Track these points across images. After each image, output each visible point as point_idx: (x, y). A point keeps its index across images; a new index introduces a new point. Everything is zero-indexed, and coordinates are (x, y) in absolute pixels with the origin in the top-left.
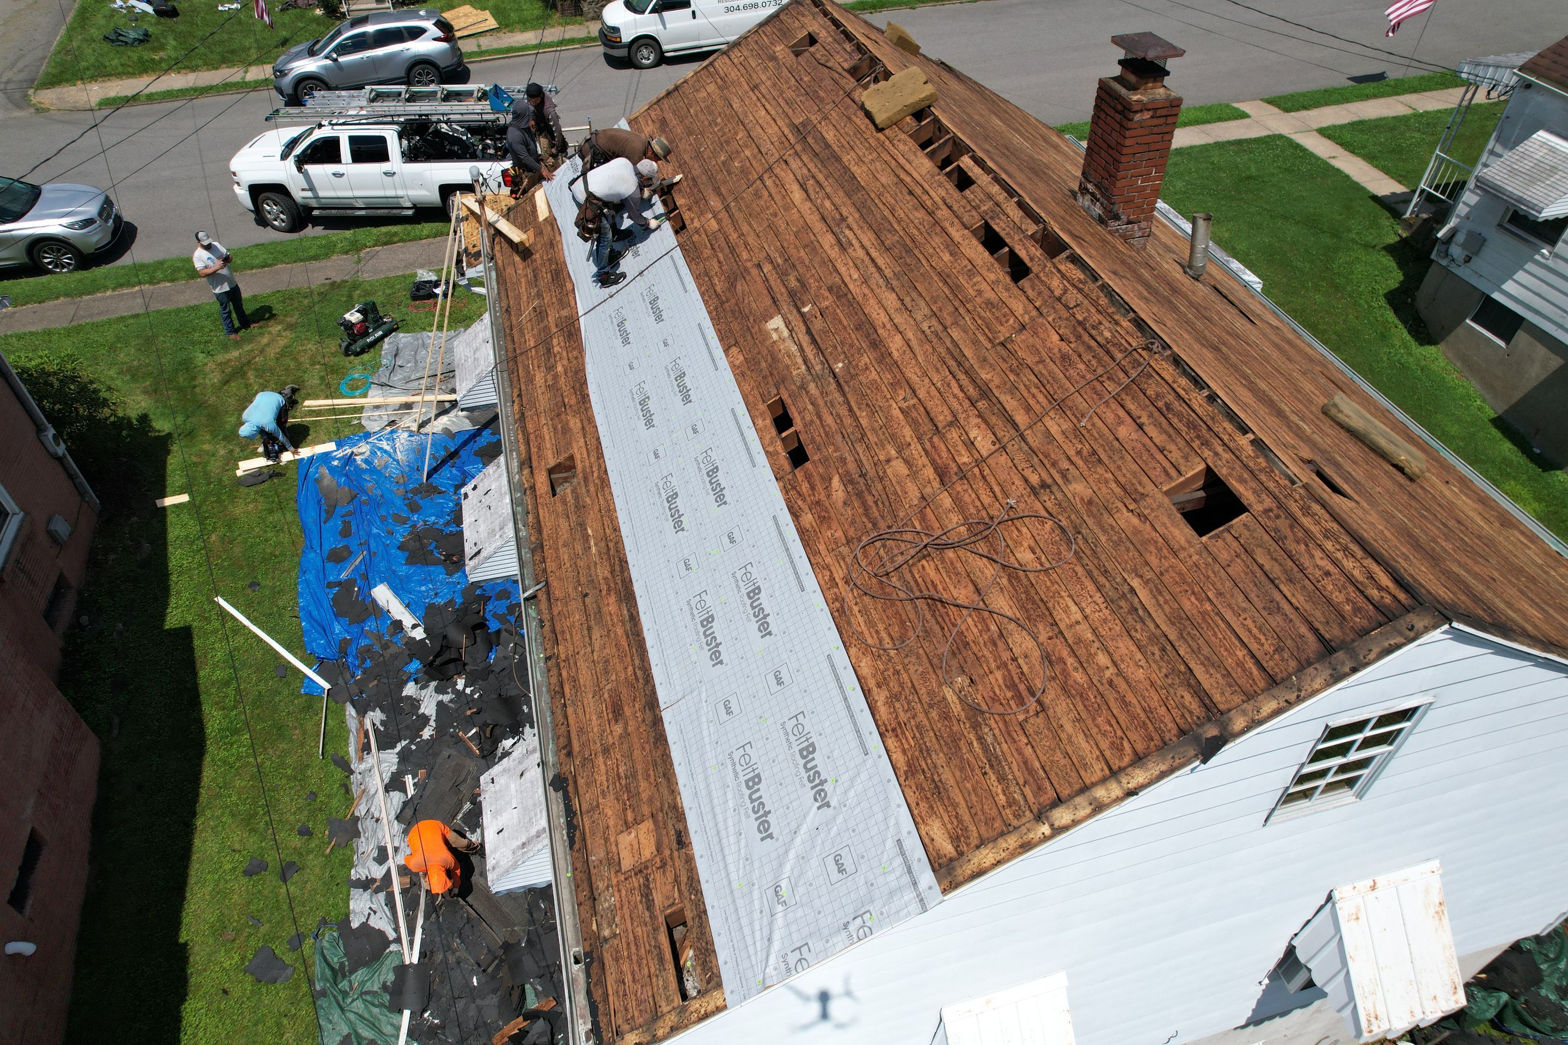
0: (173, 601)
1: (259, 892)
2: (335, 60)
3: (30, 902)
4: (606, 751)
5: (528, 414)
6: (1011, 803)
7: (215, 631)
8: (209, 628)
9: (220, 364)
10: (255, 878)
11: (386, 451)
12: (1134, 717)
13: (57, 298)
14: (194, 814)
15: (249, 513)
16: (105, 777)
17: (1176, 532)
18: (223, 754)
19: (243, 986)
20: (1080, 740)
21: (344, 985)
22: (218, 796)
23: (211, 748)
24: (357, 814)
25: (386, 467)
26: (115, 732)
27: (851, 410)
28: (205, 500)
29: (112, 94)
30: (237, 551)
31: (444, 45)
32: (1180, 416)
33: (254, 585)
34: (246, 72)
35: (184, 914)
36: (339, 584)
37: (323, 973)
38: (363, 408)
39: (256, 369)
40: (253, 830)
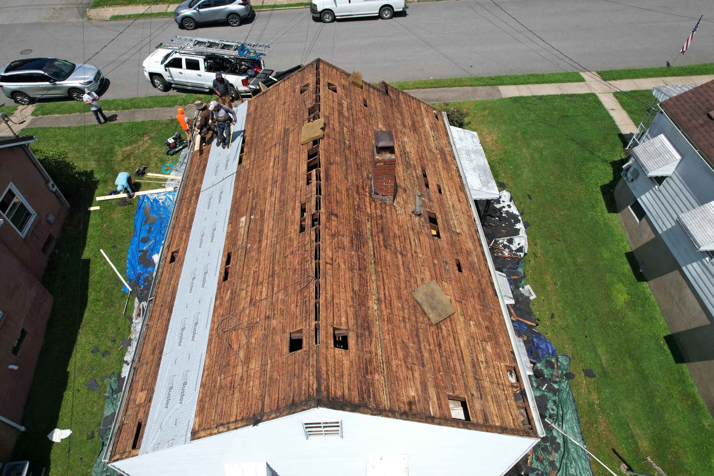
0: (86, 248)
1: (95, 359)
2: (198, 11)
3: (20, 352)
4: (147, 363)
5: (176, 226)
6: (214, 420)
7: (98, 262)
8: (97, 261)
9: (123, 152)
10: (95, 354)
11: (170, 199)
12: (248, 405)
13: (76, 112)
14: (79, 328)
15: (118, 218)
16: (54, 310)
17: (285, 348)
18: (93, 308)
19: (84, 390)
20: (235, 407)
21: (115, 396)
22: (89, 323)
23: (89, 305)
24: (131, 338)
25: (169, 206)
26: (59, 295)
27: (244, 265)
28: (104, 210)
29: (116, 14)
30: (112, 232)
31: (243, 7)
32: (306, 306)
33: (114, 247)
34: (168, 7)
35: (70, 362)
36: (143, 251)
37: (109, 391)
38: (167, 179)
39: (134, 156)
40: (97, 337)
